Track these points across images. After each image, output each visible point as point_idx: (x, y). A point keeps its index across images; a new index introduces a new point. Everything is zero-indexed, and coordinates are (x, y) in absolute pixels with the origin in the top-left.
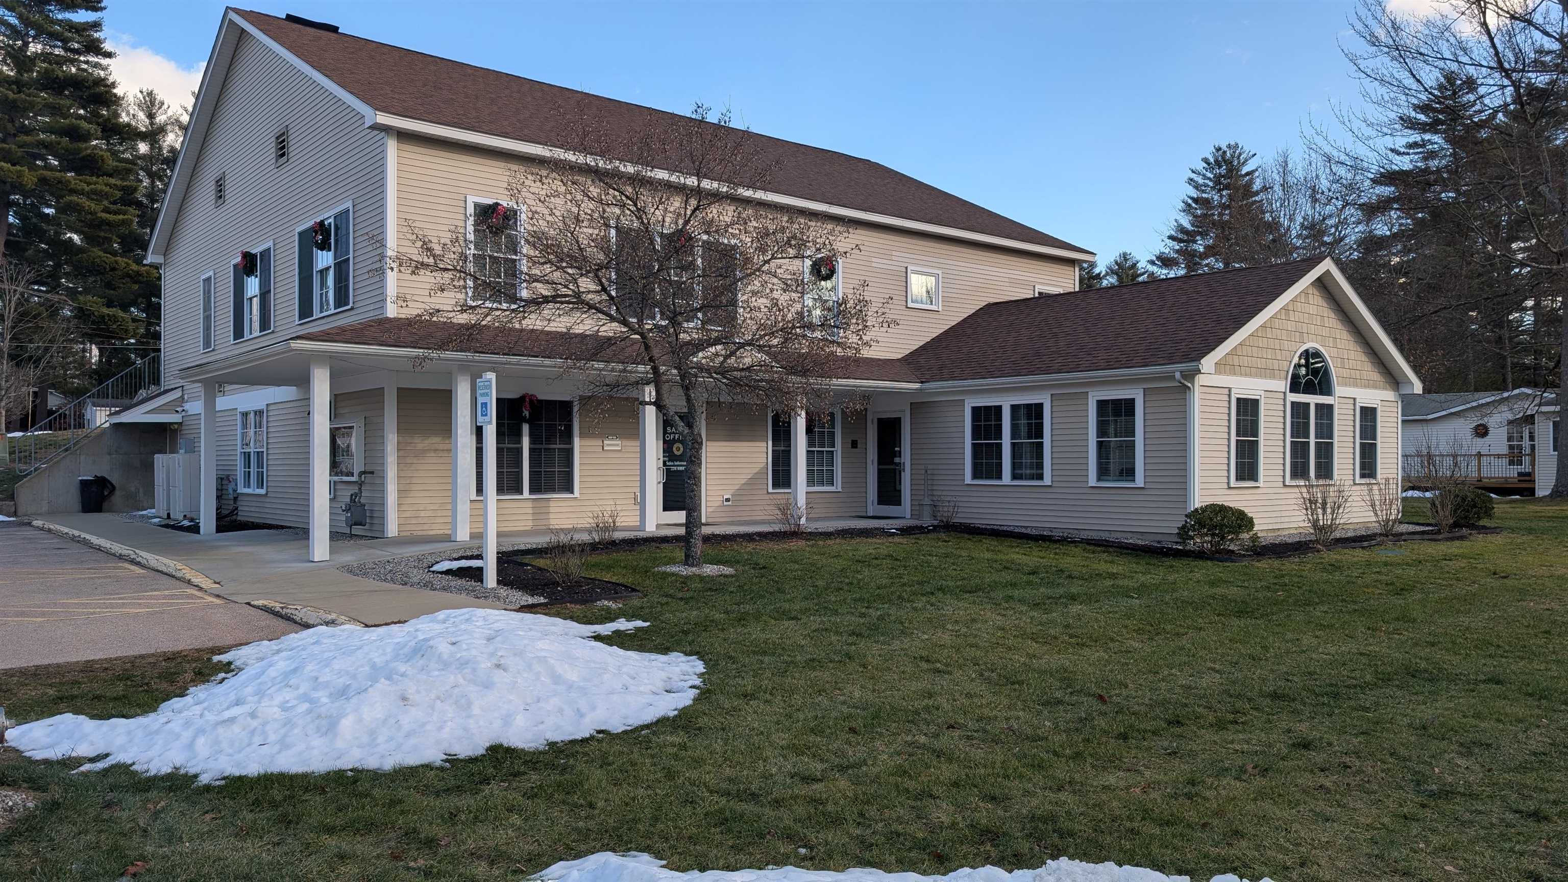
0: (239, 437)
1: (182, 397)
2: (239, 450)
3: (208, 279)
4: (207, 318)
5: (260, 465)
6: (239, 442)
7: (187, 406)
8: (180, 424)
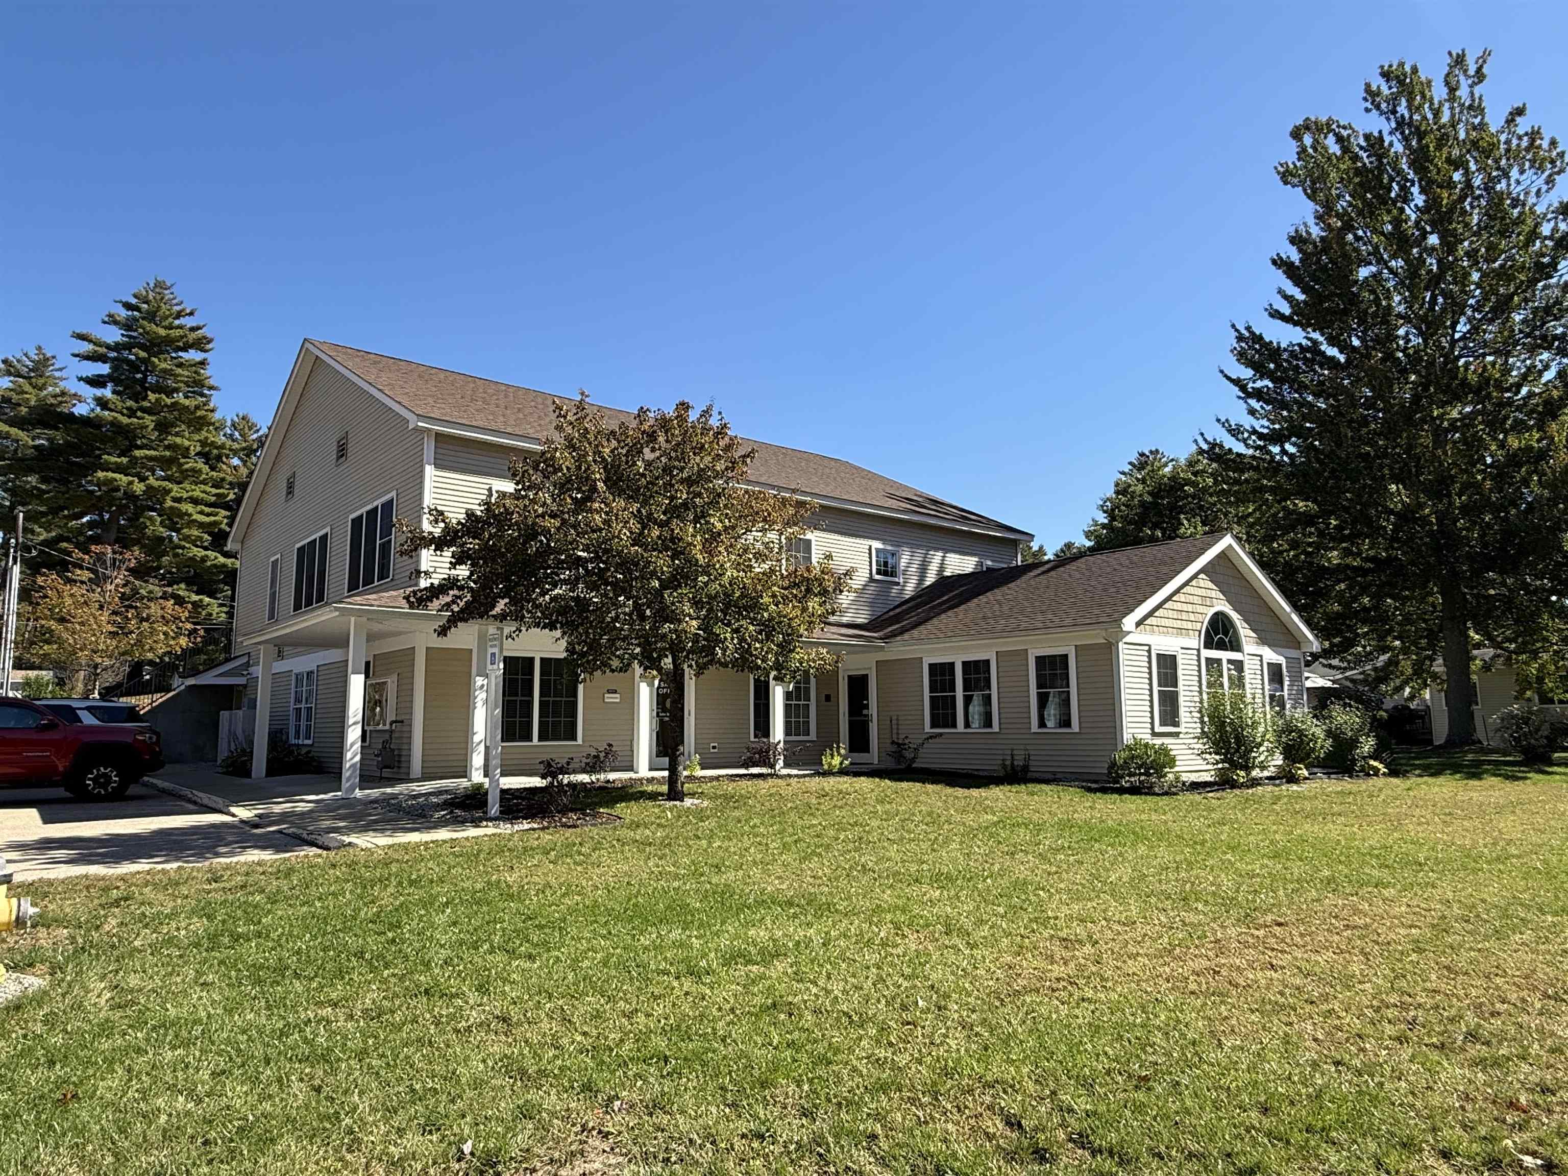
0: (293, 695)
1: (248, 662)
2: (292, 706)
3: (275, 563)
4: (273, 595)
5: (309, 719)
6: (292, 700)
7: (251, 669)
8: (245, 686)
